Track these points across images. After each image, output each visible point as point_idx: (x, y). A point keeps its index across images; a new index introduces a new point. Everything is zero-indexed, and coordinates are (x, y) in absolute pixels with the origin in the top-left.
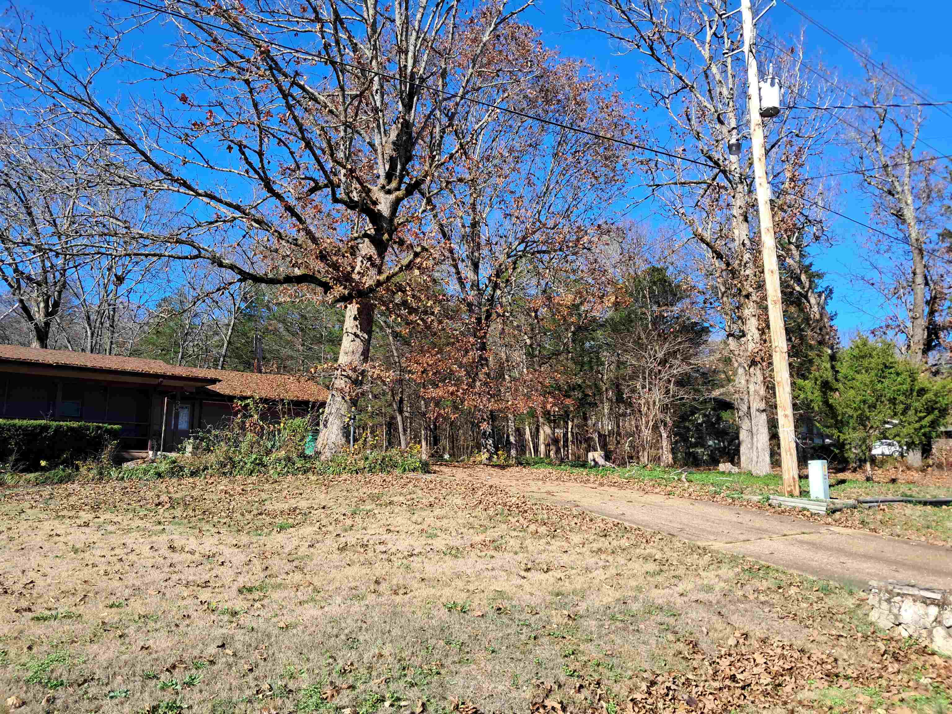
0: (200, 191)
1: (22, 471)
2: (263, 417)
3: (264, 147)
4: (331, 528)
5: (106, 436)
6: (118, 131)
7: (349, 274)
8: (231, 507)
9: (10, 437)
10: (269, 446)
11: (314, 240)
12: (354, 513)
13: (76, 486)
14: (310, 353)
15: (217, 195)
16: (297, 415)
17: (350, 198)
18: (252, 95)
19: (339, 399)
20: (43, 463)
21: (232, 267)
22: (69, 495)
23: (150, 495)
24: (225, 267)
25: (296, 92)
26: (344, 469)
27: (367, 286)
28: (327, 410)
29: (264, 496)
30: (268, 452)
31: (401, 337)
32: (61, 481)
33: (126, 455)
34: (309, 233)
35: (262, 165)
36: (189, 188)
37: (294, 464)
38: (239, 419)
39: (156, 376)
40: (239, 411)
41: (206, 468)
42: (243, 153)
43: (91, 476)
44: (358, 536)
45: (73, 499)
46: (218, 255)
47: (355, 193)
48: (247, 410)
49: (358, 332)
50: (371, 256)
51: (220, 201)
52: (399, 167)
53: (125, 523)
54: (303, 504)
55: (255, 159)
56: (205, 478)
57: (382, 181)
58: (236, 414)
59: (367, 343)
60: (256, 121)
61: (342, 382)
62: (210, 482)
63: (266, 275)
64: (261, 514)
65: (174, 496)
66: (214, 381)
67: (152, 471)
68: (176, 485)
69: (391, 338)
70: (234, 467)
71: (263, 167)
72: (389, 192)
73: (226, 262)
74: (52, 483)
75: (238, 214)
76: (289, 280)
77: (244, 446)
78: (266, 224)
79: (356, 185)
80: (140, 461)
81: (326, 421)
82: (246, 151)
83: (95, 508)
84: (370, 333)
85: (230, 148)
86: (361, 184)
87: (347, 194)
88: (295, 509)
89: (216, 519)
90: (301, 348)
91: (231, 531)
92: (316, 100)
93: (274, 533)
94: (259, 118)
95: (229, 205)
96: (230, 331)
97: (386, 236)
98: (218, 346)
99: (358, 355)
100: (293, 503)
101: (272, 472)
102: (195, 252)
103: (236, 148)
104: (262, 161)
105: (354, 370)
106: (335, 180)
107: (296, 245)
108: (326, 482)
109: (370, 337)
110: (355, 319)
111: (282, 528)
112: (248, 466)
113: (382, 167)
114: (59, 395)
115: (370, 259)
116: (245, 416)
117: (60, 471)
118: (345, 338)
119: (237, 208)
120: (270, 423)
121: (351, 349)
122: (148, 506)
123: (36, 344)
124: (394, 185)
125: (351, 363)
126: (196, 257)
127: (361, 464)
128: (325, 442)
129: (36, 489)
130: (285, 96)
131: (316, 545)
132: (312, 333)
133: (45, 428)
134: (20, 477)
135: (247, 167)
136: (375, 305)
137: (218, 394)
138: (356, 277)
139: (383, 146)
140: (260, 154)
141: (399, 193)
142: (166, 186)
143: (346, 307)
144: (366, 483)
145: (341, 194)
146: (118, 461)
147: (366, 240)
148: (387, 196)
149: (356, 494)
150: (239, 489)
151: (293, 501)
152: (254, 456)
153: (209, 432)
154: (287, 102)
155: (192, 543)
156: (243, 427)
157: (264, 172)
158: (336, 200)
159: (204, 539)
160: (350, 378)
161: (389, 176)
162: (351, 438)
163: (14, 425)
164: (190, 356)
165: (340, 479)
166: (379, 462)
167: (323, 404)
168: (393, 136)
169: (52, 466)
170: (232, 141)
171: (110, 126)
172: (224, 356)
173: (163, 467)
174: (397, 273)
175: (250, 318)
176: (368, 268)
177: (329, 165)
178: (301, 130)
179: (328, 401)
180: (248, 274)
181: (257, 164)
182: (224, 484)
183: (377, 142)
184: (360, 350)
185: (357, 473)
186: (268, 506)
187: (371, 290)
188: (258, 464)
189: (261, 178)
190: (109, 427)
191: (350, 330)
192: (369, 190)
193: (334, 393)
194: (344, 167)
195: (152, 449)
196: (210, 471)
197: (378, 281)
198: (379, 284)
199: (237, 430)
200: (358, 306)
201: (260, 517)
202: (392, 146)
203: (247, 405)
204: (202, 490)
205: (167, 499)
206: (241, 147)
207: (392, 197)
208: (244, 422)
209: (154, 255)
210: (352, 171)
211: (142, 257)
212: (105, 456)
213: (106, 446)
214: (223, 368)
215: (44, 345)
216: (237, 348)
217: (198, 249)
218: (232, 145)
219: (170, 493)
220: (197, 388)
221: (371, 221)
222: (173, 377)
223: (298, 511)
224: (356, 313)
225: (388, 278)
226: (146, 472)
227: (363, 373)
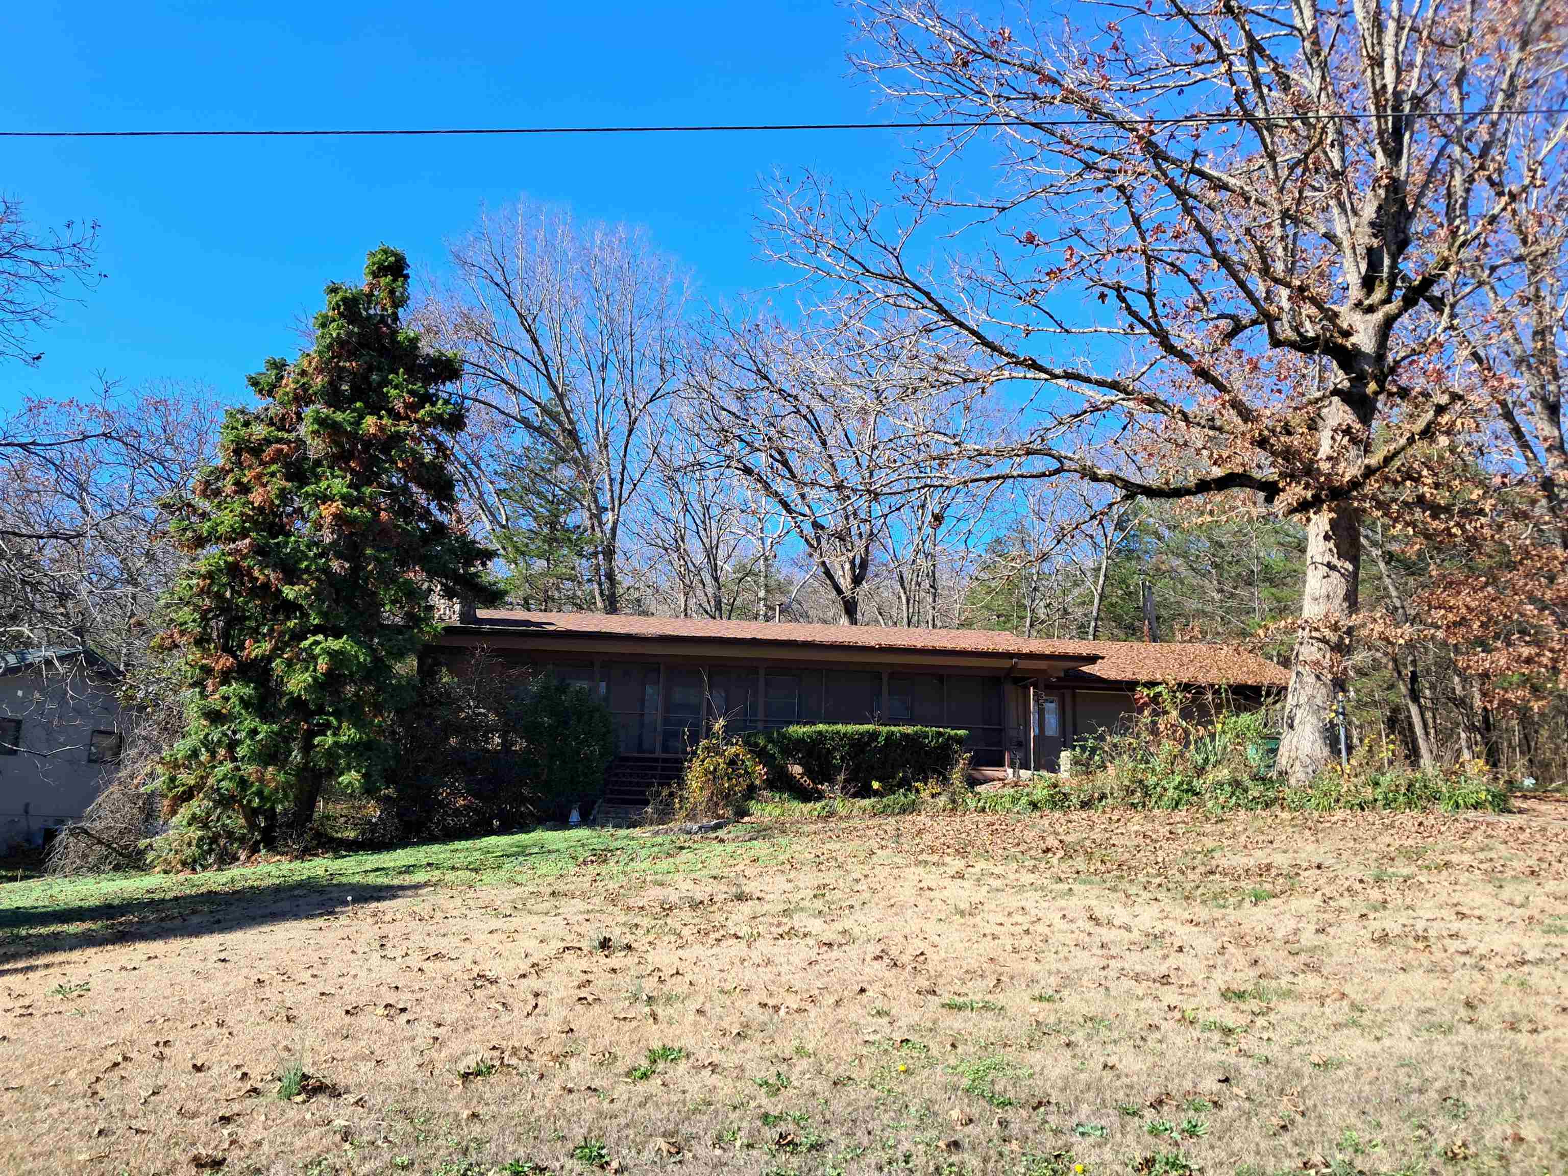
0: (1058, 371)
1: (854, 796)
2: (1185, 714)
3: (1155, 284)
4: (1345, 902)
5: (956, 747)
6: (941, 310)
7: (1312, 461)
8: (1160, 860)
9: (834, 749)
10: (1200, 762)
11: (1246, 414)
12: (1378, 880)
13: (922, 819)
14: (1234, 603)
15: (1083, 372)
16: (1240, 709)
17: (1300, 334)
18: (1130, 207)
19: (1312, 679)
20: (876, 785)
21: (1112, 479)
22: (920, 832)
23: (1029, 835)
24: (1102, 480)
25: (1195, 185)
26: (1337, 801)
27: (1347, 478)
28: (1291, 700)
29: (1209, 843)
30: (1200, 771)
31: (1398, 561)
32: (903, 811)
33: (976, 774)
34: (1236, 405)
35: (1154, 310)
36: (1041, 369)
37: (1246, 791)
38: (1146, 717)
39: (1008, 655)
40: (1146, 704)
41: (1103, 797)
42: (1123, 299)
43: (941, 805)
44: (1403, 921)
45: (928, 838)
46: (1089, 463)
47: (1307, 324)
48: (1157, 704)
49: (1335, 561)
50: (1349, 427)
51: (1088, 380)
52: (1387, 262)
53: (1012, 876)
54: (1281, 860)
55: (1141, 305)
56: (1104, 812)
57: (1355, 292)
58: (1140, 711)
59: (1353, 580)
60: (1139, 244)
61: (1314, 649)
62: (1115, 818)
63: (1167, 483)
64: (1212, 873)
65: (1068, 839)
66: (1092, 659)
67: (1024, 800)
68: (1062, 821)
69: (1382, 565)
70: (1147, 794)
71: (1155, 315)
72: (1371, 309)
73: (1102, 472)
74: (893, 814)
75: (1113, 395)
76: (1203, 486)
77: (1158, 763)
78: (1161, 403)
79: (1308, 309)
80: (998, 784)
81: (1292, 719)
82: (1128, 295)
83: (961, 853)
84: (1354, 560)
85: (1103, 296)
86: (1320, 307)
87: (1296, 329)
88: (1268, 867)
89: (1141, 878)
90: (1217, 596)
91: (1174, 899)
92: (1225, 187)
93: (1247, 904)
94: (1144, 240)
95: (1101, 384)
96: (1102, 579)
97: (1372, 387)
98: (1084, 603)
99: (1337, 602)
100: (1261, 856)
101: (1210, 804)
102: (1057, 465)
103: (1111, 294)
104: (1152, 306)
105: (1335, 627)
106: (1273, 310)
107: (1213, 428)
108: (1309, 823)
109: (1356, 568)
110: (1327, 538)
111: (1258, 899)
112: (1170, 793)
113: (1353, 269)
114: (885, 689)
115: (1347, 431)
116: (1155, 713)
117: (900, 797)
118: (1310, 572)
119: (1114, 385)
120: (1199, 723)
121: (1324, 592)
122: (1032, 853)
123: (844, 620)
124: (1379, 294)
125: (1326, 616)
126: (1057, 472)
127: (1368, 793)
128: (1293, 755)
129: (876, 821)
130: (1181, 194)
131: (1328, 929)
132: (1235, 569)
133: (874, 735)
134: (853, 804)
135: (1130, 319)
136: (1364, 510)
137: (1100, 679)
138: (1325, 467)
139: (1352, 234)
140: (1149, 295)
141: (1392, 308)
142: (1006, 374)
143: (1308, 520)
144: (1387, 827)
145: (1285, 331)
146: (972, 782)
147: (1335, 399)
148: (1368, 317)
149: (1373, 846)
150: (1164, 831)
151: (1259, 854)
152: (1178, 779)
153: (1102, 738)
154: (1184, 204)
155: (1121, 915)
156: (1154, 731)
157: (1158, 323)
158: (1276, 343)
159: (1137, 909)
160: (1327, 642)
161: (1368, 284)
162: (1343, 747)
163: (838, 732)
164: (1043, 622)
165: (1334, 819)
166: (1403, 790)
167: (1282, 691)
168: (1369, 211)
169: (890, 790)
170: (1104, 285)
171: (930, 305)
172: (1096, 619)
173: (1040, 793)
174: (1403, 449)
175: (1130, 554)
176: (1345, 448)
177: (1260, 288)
178: (1211, 242)
179: (1291, 683)
180: (1139, 486)
181: (1146, 314)
182: (1136, 823)
183: (1339, 229)
184: (1341, 593)
185: (1363, 809)
186: (1222, 860)
187: (1355, 484)
188: (1187, 791)
189: (1153, 333)
190: (953, 732)
191: (1318, 559)
192: (1336, 315)
193: (1300, 668)
194: (1288, 285)
195: (1012, 765)
196: (1110, 801)
197: (1368, 467)
198: (1369, 472)
199: (1146, 736)
200: (1333, 515)
201: (1212, 877)
202: (1369, 230)
203: (1159, 694)
204: (1105, 830)
205: (1056, 843)
206: (1120, 291)
207: (1378, 316)
208: (1154, 723)
209: (997, 478)
210: (1302, 289)
211: (981, 483)
212: (956, 776)
213: (957, 761)
214: (1095, 637)
215: (853, 622)
216: (1112, 605)
217: (1059, 459)
218: (1106, 291)
219: (1058, 834)
220: (1066, 671)
221: (1342, 366)
222: (1031, 656)
223: (1274, 872)
224: (1328, 527)
225: (1388, 460)
226: (1015, 800)
227: (1350, 631)
